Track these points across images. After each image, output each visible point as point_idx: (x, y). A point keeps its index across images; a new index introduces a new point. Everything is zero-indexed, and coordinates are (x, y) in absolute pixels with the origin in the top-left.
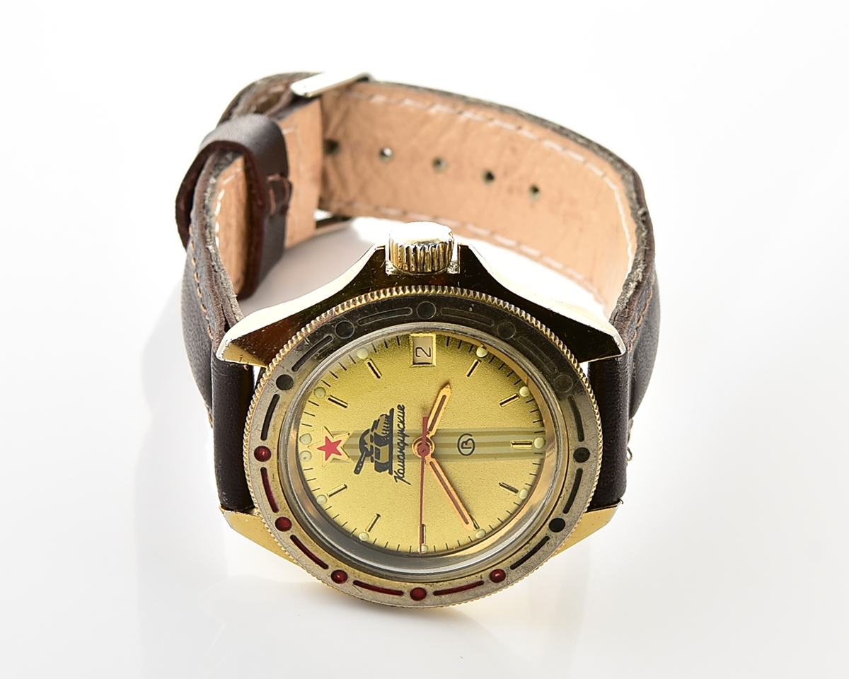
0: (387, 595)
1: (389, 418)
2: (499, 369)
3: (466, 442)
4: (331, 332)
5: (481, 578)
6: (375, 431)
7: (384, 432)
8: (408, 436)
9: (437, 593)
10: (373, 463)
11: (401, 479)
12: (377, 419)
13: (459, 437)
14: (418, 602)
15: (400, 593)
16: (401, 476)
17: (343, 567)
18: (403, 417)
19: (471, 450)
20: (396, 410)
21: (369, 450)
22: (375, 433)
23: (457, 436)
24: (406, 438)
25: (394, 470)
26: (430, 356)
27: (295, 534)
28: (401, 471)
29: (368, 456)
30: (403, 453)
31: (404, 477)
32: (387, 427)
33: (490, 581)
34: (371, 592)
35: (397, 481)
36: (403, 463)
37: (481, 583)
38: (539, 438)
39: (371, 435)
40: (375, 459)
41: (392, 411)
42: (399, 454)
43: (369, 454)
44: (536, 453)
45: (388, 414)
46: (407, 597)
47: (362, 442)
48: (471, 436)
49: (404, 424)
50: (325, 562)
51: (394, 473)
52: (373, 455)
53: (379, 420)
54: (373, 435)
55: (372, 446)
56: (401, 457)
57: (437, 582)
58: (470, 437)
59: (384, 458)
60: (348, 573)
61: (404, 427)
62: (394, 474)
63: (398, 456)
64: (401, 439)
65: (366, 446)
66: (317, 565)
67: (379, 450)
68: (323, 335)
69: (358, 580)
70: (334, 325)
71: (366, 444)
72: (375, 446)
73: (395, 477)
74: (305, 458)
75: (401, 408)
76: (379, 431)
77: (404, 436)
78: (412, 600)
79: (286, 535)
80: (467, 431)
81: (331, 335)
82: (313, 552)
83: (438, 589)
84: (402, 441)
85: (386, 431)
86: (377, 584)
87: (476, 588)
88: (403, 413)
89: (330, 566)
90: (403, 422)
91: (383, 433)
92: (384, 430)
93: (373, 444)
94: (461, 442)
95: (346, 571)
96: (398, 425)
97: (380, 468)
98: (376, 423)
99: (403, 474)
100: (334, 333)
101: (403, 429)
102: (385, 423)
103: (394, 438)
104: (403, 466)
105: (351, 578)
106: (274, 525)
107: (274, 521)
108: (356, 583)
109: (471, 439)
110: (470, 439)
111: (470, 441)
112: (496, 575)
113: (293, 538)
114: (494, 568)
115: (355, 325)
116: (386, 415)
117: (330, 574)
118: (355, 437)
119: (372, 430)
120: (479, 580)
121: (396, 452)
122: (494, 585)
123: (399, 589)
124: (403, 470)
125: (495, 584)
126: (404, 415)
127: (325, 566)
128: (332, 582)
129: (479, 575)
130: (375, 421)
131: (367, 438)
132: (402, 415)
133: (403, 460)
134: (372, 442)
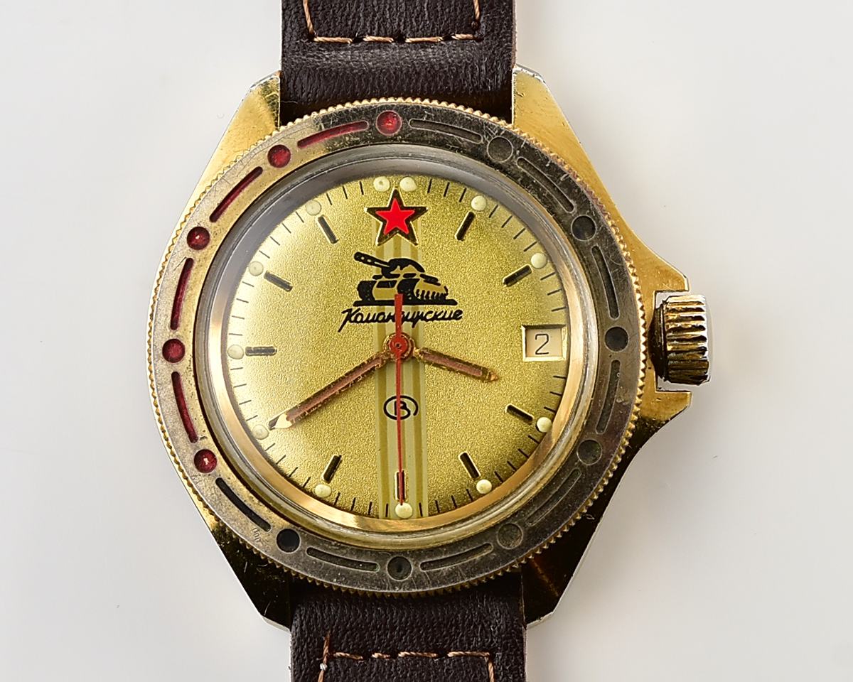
0: (171, 306)
1: (441, 299)
2: (519, 450)
3: (405, 407)
4: (580, 210)
5: (202, 438)
6: (422, 279)
7: (420, 293)
8: (413, 326)
9: (176, 377)
10: (372, 279)
11: (348, 318)
12: (439, 282)
13: (412, 397)
14: (160, 352)
15: (174, 324)
16: (353, 318)
17: (215, 244)
18: (443, 318)
19: (394, 415)
20: (454, 309)
21: (392, 273)
22: (418, 280)
23: (415, 396)
24: (411, 323)
25: (361, 307)
26: (536, 353)
27: (264, 173)
28: (359, 319)
29: (382, 272)
30: (387, 321)
31: (351, 322)
32: (427, 296)
33: (197, 451)
34: (176, 283)
35: (344, 312)
36: (373, 321)
37: (193, 437)
38: (411, 509)
39: (414, 275)
40: (378, 281)
41: (453, 303)
42: (387, 315)
43: (386, 272)
44: (387, 505)
45: (448, 298)
46: (169, 335)
47: (404, 263)
48: (415, 414)
49: (432, 319)
50: (221, 217)
51: (357, 308)
52: (384, 279)
53: (439, 285)
54: (415, 277)
55: (398, 276)
56: (381, 318)
57: (195, 376)
58: (412, 413)
59: (378, 293)
60: (204, 251)
61: (427, 320)
62: (355, 309)
63: (383, 313)
64: (410, 317)
65: (399, 267)
66: (216, 206)
67: (393, 286)
68: (574, 199)
69: (195, 264)
70: (591, 213)
71: (401, 269)
72: (399, 280)
73: (351, 310)
74: (381, 183)
75: (457, 316)
76: (421, 286)
77: (414, 321)
78: (164, 343)
79: (262, 160)
80: (422, 409)
81: (574, 209)
82: (236, 199)
83: (182, 378)
84: (405, 319)
85: (422, 295)
86: (190, 292)
87: (185, 432)
88: (449, 318)
89: (214, 224)
90: (435, 318)
91: (418, 291)
92: (423, 292)
93: (401, 278)
94: (405, 400)
95: (209, 246)
96: (431, 312)
97: (365, 288)
98: (433, 281)
99: (355, 321)
100: (578, 213)
101: (424, 319)
102: (434, 293)
103: (411, 306)
104: (367, 321)
105: (197, 255)
106: (276, 144)
107: (282, 144)
108: (189, 263)
109: (409, 414)
110: (409, 412)
111: (406, 413)
112: (206, 460)
113: (258, 171)
114: (218, 455)
115: (592, 242)
116: (447, 294)
117: (202, 225)
118: (412, 253)
119: (422, 276)
120: (200, 436)
121: (389, 310)
122: (190, 457)
123: (181, 324)
124: (361, 321)
125: (192, 457)
126: (446, 319)
127: (214, 217)
128: (190, 229)
129: (207, 434)
130: (437, 280)
131: (410, 269)
132: (447, 316)
133: (377, 320)
134: (405, 276)
